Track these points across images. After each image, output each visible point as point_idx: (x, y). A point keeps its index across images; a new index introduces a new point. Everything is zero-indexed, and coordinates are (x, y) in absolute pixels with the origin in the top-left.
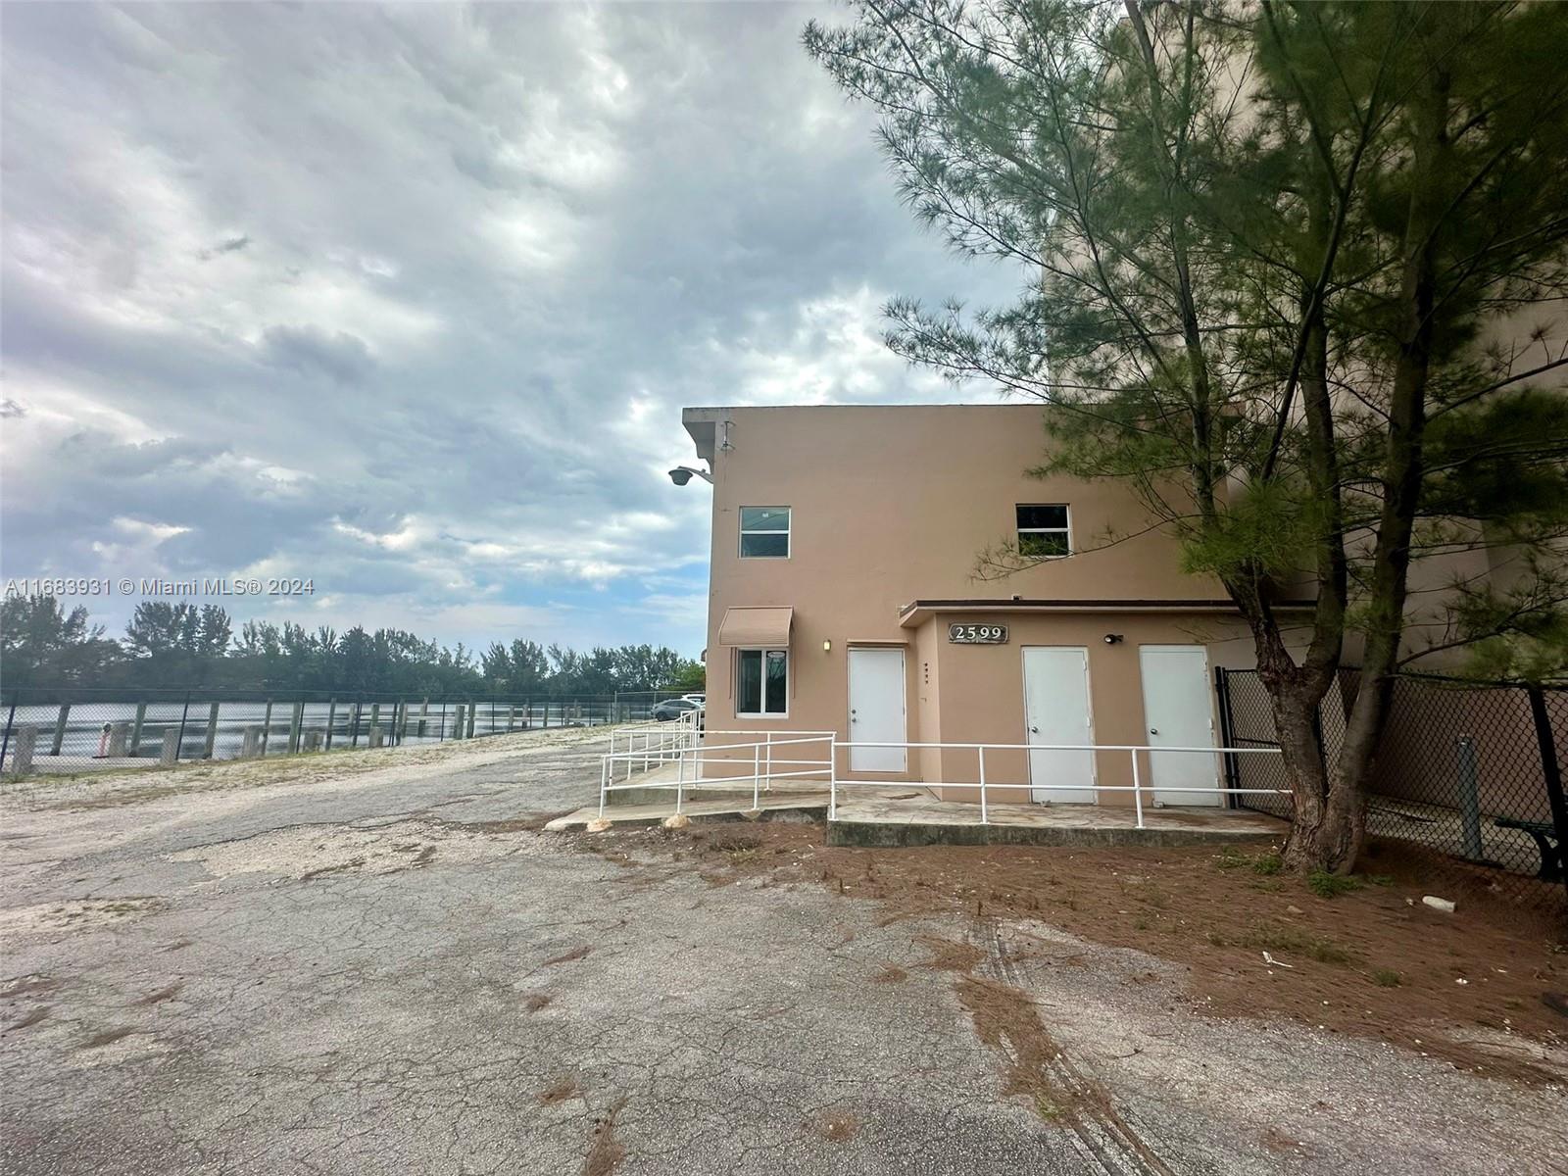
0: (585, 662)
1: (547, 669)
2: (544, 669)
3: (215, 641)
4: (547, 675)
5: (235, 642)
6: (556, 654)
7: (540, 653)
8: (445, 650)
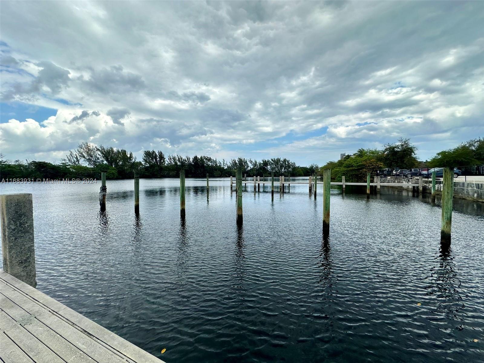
0: (260, 164)
1: (248, 167)
3: (162, 161)
5: (167, 162)
6: (251, 162)
7: (246, 162)
8: (220, 162)
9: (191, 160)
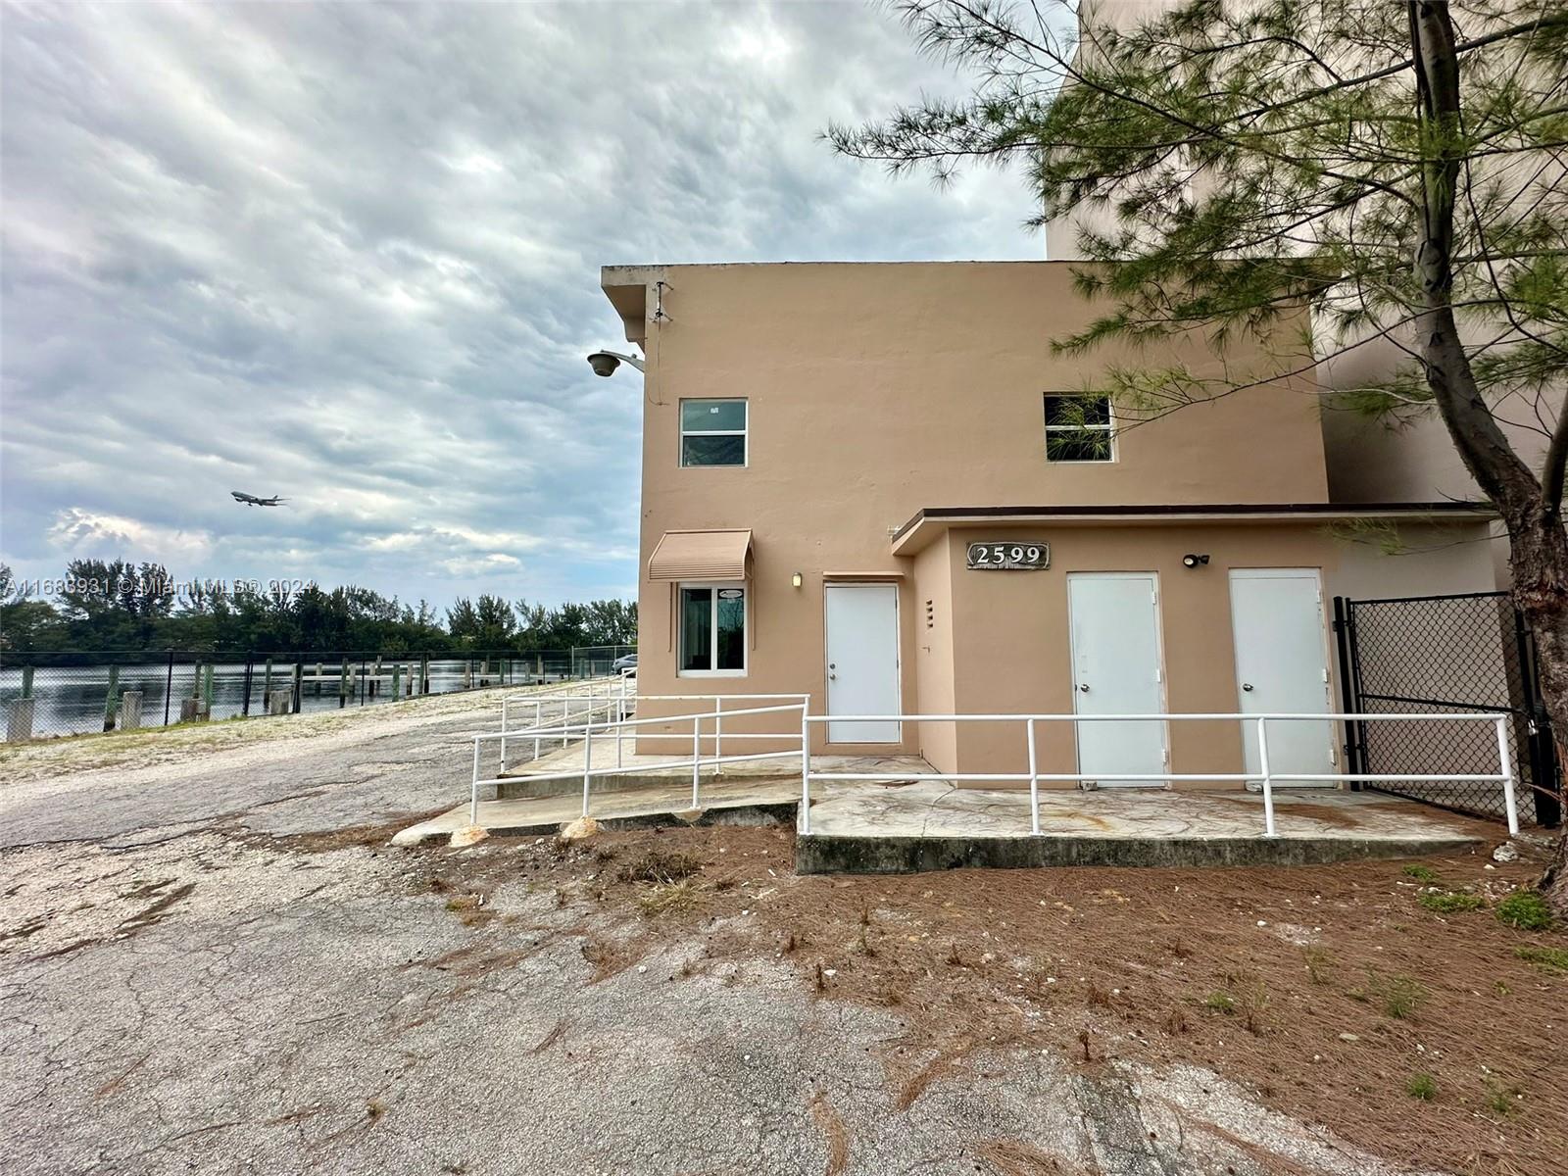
0: (555, 618)
1: (515, 625)
3: (157, 601)
4: (516, 631)
5: (180, 602)
6: (525, 610)
7: (508, 610)
8: (408, 607)
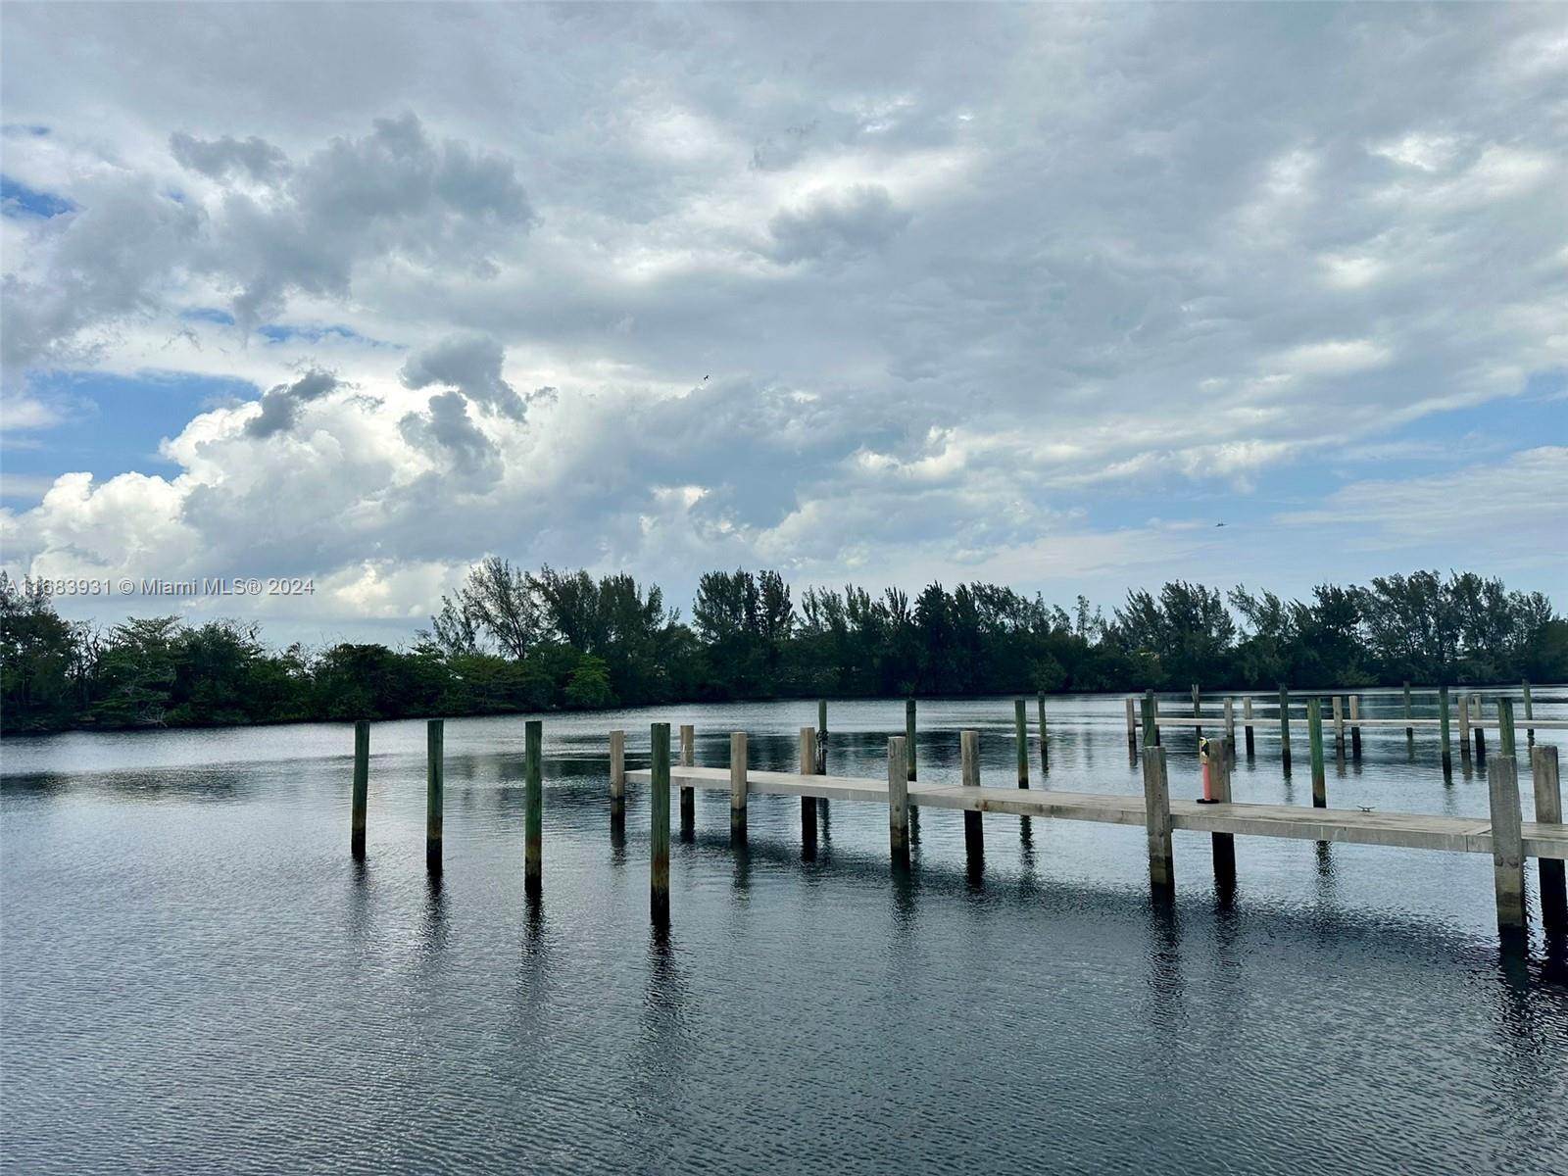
1: (1232, 631)
2: (1227, 631)
3: (777, 619)
4: (1235, 641)
5: (800, 617)
6: (1245, 603)
9: (912, 607)
